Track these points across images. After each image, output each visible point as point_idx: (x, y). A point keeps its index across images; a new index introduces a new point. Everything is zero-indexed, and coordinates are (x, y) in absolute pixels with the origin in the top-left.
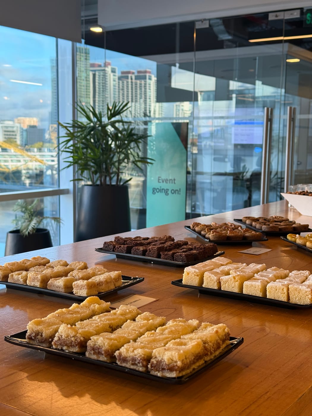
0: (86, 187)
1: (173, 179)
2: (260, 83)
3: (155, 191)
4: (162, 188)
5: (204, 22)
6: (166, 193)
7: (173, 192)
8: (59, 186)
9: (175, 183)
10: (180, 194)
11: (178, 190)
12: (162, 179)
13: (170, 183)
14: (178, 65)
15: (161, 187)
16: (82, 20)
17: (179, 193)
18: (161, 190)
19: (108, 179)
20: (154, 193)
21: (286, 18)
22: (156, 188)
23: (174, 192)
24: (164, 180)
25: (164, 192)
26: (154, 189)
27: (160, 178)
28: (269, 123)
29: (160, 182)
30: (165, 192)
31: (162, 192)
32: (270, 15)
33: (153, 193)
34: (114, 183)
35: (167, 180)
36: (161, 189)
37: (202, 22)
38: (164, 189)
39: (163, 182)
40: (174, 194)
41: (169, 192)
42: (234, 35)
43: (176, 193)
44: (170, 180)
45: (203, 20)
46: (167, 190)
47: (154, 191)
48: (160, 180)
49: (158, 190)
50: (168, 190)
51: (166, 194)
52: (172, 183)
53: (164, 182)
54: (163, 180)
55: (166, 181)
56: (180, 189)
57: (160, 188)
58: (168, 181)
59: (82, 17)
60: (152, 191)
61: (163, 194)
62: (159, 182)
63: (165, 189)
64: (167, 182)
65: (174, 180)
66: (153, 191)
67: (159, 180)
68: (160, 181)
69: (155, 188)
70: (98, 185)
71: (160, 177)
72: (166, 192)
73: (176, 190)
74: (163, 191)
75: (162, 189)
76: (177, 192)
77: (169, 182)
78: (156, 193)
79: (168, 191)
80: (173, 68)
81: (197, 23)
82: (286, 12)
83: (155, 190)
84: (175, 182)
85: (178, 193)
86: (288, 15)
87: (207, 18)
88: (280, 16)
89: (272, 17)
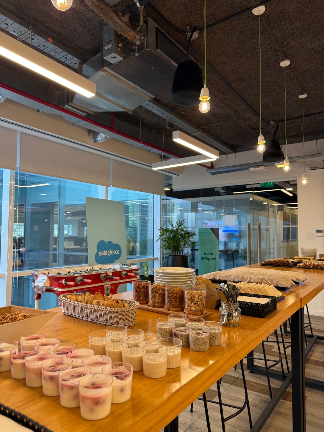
0: (170, 256)
2: (235, 209)
5: (219, 188)
8: (153, 256)
9: (213, 255)
12: (206, 253)
14: (201, 203)
16: (165, 185)
18: (205, 258)
19: (178, 253)
21: (254, 187)
32: (247, 186)
34: (181, 254)
40: (213, 260)
41: (210, 259)
42: (226, 190)
55: (208, 254)
60: (201, 259)
61: (207, 260)
65: (213, 253)
67: (204, 254)
70: (174, 256)
72: (208, 259)
73: (213, 258)
77: (210, 254)
78: (203, 259)
80: (199, 204)
81: (215, 188)
82: (254, 185)
86: (255, 186)
87: (220, 186)
88: (252, 186)
89: (248, 187)
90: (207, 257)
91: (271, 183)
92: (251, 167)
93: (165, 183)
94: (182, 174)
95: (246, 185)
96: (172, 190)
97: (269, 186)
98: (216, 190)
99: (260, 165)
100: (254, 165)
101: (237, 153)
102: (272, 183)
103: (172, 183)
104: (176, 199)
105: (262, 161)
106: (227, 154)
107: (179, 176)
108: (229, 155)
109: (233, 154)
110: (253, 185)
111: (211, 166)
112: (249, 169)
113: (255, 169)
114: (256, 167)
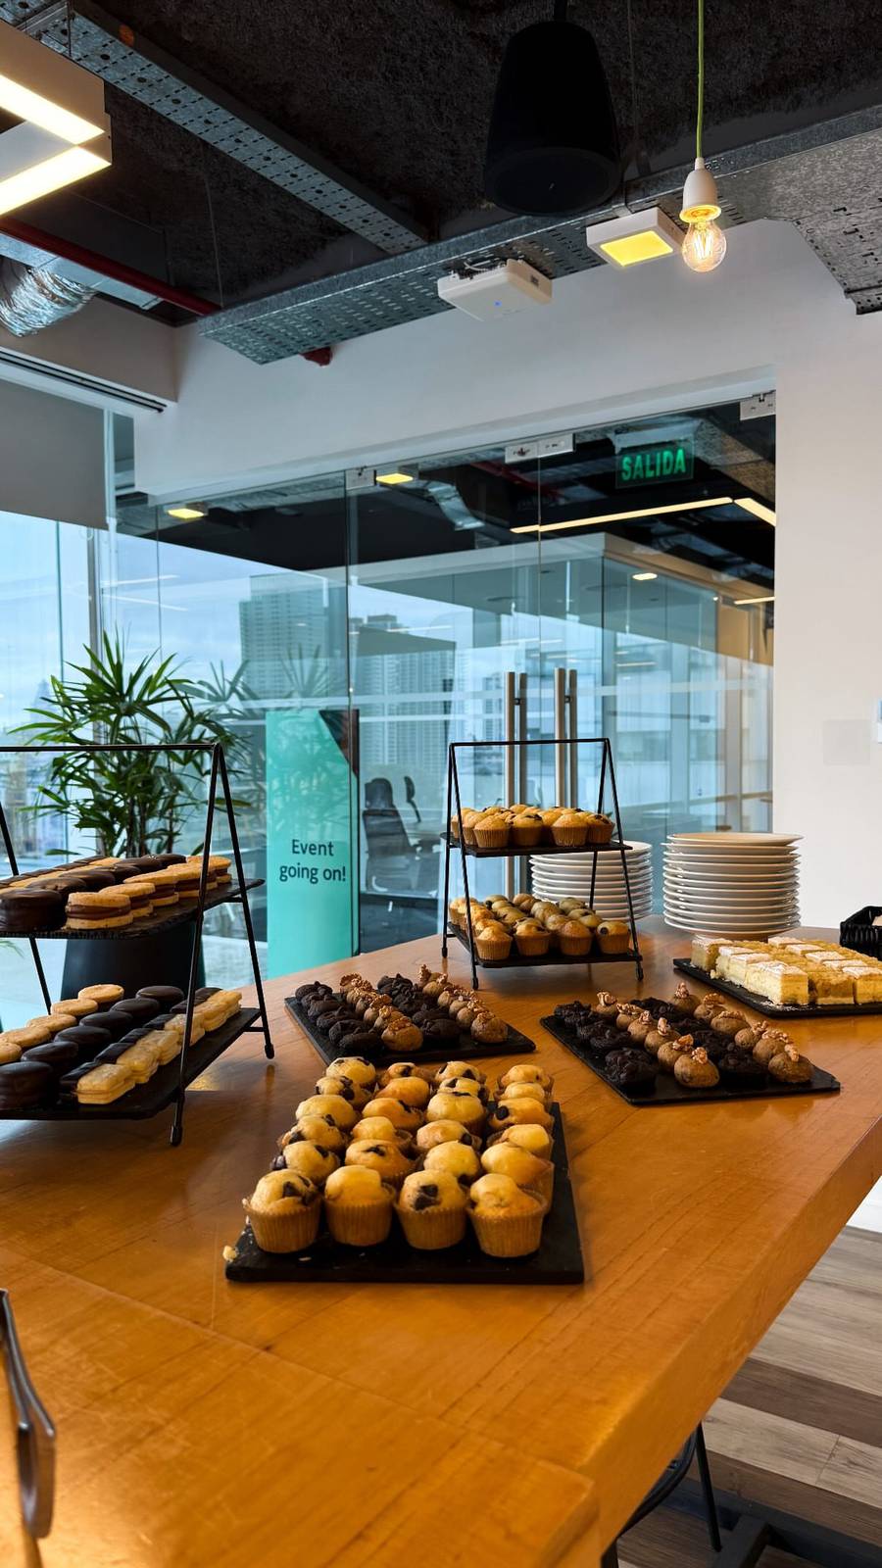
1: (327, 845)
3: (287, 874)
4: (300, 866)
6: (312, 878)
7: (327, 875)
9: (331, 854)
10: (344, 880)
11: (338, 871)
12: (301, 845)
13: (320, 853)
15: (299, 864)
17: (342, 877)
18: (299, 872)
22: (289, 866)
23: (332, 874)
24: (306, 846)
25: (308, 876)
26: (283, 870)
27: (296, 843)
28: (517, 708)
29: (298, 853)
30: (310, 875)
31: (303, 876)
33: (280, 879)
35: (313, 847)
36: (299, 869)
38: (306, 869)
39: (304, 852)
40: (331, 881)
41: (320, 876)
43: (334, 878)
44: (320, 846)
46: (314, 872)
47: (285, 873)
48: (297, 846)
49: (292, 872)
50: (316, 870)
51: (312, 881)
52: (325, 854)
53: (307, 851)
54: (304, 846)
55: (311, 849)
56: (344, 868)
57: (296, 867)
58: (315, 849)
60: (278, 873)
61: (305, 881)
62: (294, 852)
63: (310, 868)
64: (313, 851)
65: (330, 846)
67: (294, 846)
68: (296, 849)
69: (286, 868)
71: (297, 841)
72: (312, 876)
73: (335, 871)
74: (305, 871)
75: (303, 869)
76: (337, 874)
77: (317, 851)
78: (289, 877)
79: (316, 874)
84: (332, 850)
85: (340, 879)
90: (304, 867)
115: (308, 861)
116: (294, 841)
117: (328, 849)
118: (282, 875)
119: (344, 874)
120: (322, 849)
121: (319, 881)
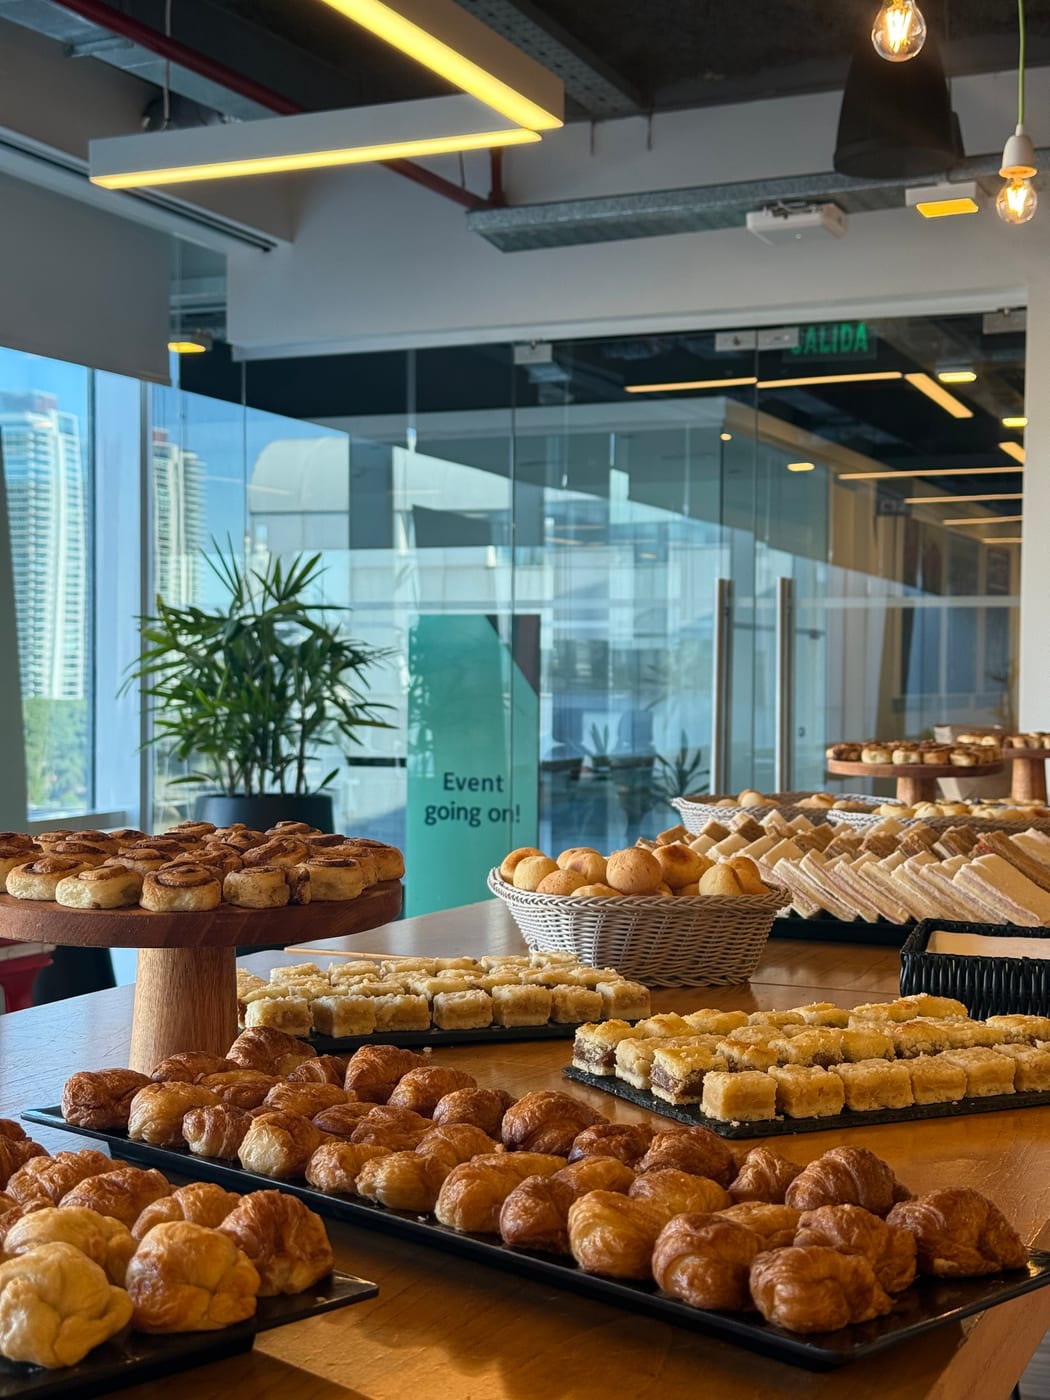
1: (494, 779)
3: (435, 816)
4: (456, 806)
5: (539, 348)
6: (472, 819)
7: (494, 815)
9: (500, 790)
10: (518, 821)
11: (510, 811)
12: (458, 780)
13: (484, 788)
15: (453, 803)
16: (173, 317)
17: (515, 817)
18: (453, 813)
20: (430, 821)
21: (762, 348)
22: (438, 805)
23: (499, 815)
24: (464, 780)
25: (466, 817)
26: (431, 810)
27: (449, 778)
29: (452, 789)
30: (469, 816)
31: (458, 817)
32: (719, 337)
33: (427, 822)
35: (474, 782)
36: (453, 809)
37: (533, 348)
38: (465, 809)
39: (461, 788)
40: (501, 821)
41: (483, 817)
43: (504, 819)
44: (484, 781)
45: (534, 344)
46: (475, 812)
47: (432, 816)
48: (451, 781)
49: (443, 813)
50: (478, 810)
51: (471, 824)
52: (492, 789)
53: (466, 787)
54: (461, 781)
55: (472, 784)
56: (518, 808)
57: (449, 807)
58: (477, 784)
59: (173, 308)
60: (424, 815)
61: (463, 823)
62: (446, 788)
63: (469, 808)
64: (474, 787)
65: (499, 780)
66: (428, 816)
67: (446, 781)
68: (449, 785)
69: (434, 808)
71: (451, 774)
72: (472, 817)
73: (505, 811)
74: (462, 813)
75: (459, 809)
76: (508, 815)
77: (480, 787)
78: (438, 819)
79: (478, 814)
81: (518, 350)
82: (762, 334)
83: (433, 813)
84: (502, 786)
85: (511, 818)
86: (767, 343)
87: (546, 337)
88: (747, 342)
89: (723, 344)
90: (461, 806)
91: (854, 323)
92: (759, 208)
93: (176, 299)
94: (291, 238)
95: (709, 335)
96: (221, 349)
97: (845, 349)
98: (521, 357)
99: (813, 193)
100: (772, 198)
101: (658, 117)
102: (861, 330)
103: (224, 304)
104: (252, 412)
105: (830, 167)
106: (596, 118)
107: (274, 251)
108: (611, 129)
109: (637, 122)
110: (752, 334)
111: (491, 194)
112: (743, 223)
113: (780, 220)
114: (786, 207)
115: (467, 799)
116: (446, 775)
117: (495, 784)
118: (428, 817)
119: (518, 813)
120: (487, 784)
121: (482, 823)
